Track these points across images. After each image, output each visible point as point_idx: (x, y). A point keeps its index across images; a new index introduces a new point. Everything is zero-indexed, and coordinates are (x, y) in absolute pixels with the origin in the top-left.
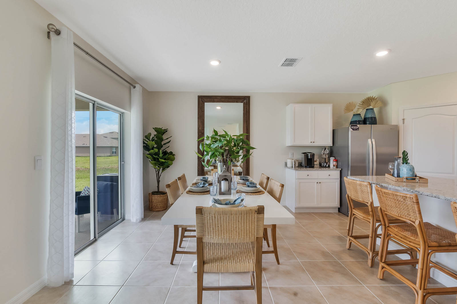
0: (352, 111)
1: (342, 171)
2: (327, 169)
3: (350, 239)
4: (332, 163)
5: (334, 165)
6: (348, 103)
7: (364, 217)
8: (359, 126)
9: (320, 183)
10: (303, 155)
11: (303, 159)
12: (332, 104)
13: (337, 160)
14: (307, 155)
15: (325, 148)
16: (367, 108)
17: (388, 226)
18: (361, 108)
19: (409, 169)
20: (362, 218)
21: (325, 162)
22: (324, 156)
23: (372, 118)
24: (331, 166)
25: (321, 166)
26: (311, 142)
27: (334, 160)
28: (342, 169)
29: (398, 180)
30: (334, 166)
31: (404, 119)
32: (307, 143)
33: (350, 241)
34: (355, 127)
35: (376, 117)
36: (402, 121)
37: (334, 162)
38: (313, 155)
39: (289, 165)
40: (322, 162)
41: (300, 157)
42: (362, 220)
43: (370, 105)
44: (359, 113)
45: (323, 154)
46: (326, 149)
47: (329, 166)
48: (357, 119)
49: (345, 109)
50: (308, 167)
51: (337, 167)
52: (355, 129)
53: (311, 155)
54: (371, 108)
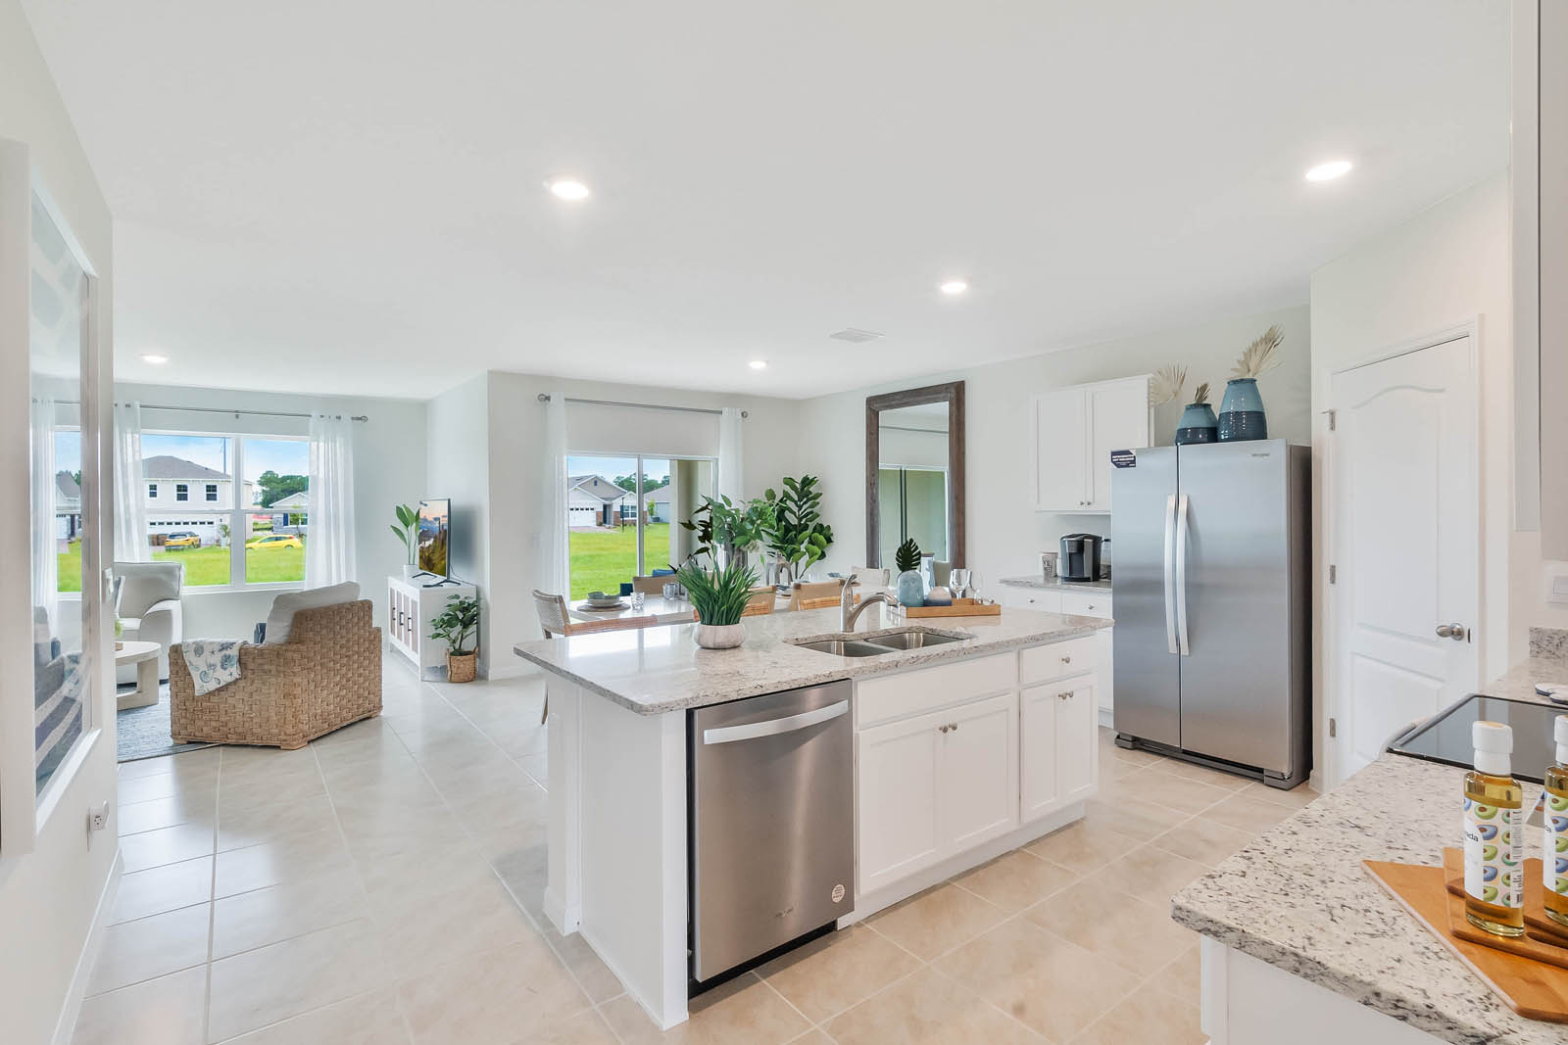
0: (1176, 395)
8: (1135, 454)
26: (1083, 504)
34: (1122, 458)
35: (1260, 412)
36: (1328, 419)
52: (1124, 464)
53: (1074, 544)
54: (1246, 377)
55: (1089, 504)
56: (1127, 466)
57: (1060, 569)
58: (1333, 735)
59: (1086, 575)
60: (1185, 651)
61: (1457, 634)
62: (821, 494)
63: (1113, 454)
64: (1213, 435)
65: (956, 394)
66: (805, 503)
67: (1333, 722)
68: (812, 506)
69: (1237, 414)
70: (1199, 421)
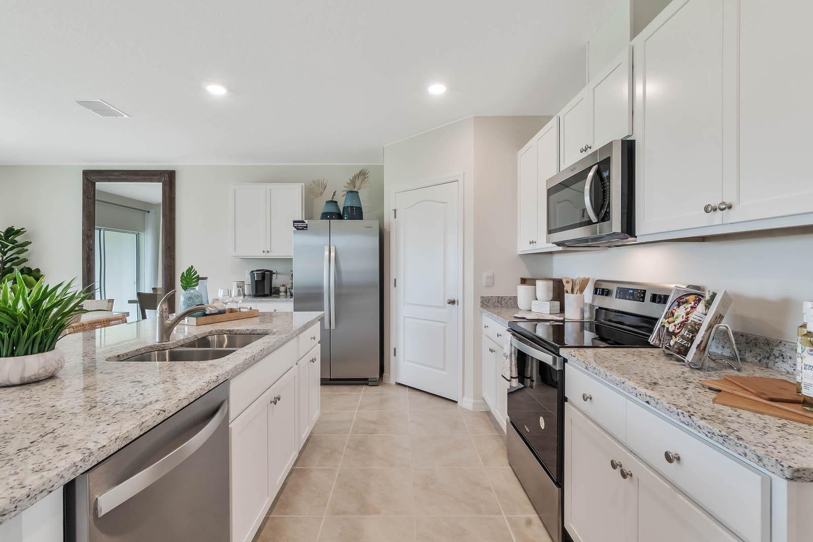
8: (307, 223)
26: (264, 252)
31: (395, 210)
34: (301, 225)
36: (394, 212)
44: (334, 199)
52: (301, 228)
53: (260, 275)
54: (353, 190)
55: (268, 252)
56: (303, 229)
57: (247, 290)
58: (395, 355)
59: (266, 293)
60: (333, 327)
61: (452, 302)
62: (31, 243)
63: (295, 222)
64: (340, 217)
65: (168, 179)
66: (11, 249)
67: (395, 349)
68: (18, 253)
69: (352, 207)
70: (332, 209)
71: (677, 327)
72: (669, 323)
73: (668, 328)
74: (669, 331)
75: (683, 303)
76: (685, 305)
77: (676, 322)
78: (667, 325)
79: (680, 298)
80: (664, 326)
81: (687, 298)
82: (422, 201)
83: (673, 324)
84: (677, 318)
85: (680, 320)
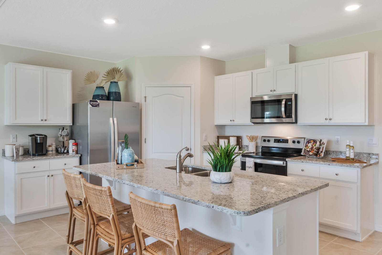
0: (95, 82)
1: (82, 158)
2: (65, 155)
3: (70, 248)
4: (71, 147)
5: (73, 150)
6: (90, 72)
7: (82, 217)
8: (99, 102)
9: (52, 176)
10: (30, 138)
11: (30, 144)
12: (72, 71)
13: (77, 144)
14: (36, 139)
15: (63, 128)
16: (112, 81)
17: (97, 225)
18: (105, 80)
19: (129, 154)
20: (80, 217)
21: (63, 146)
22: (61, 139)
23: (115, 92)
24: (70, 151)
25: (58, 152)
26: (42, 120)
27: (73, 144)
28: (81, 155)
29: (119, 167)
30: (73, 152)
31: (145, 97)
32: (37, 121)
33: (71, 249)
34: (94, 103)
35: (120, 93)
36: (144, 98)
37: (74, 146)
38: (45, 138)
39: (8, 153)
40: (59, 147)
41: (26, 141)
42: (80, 220)
43: (115, 78)
44: (101, 86)
45: (61, 136)
46: (64, 130)
47: (68, 152)
48: (100, 92)
49: (86, 79)
50: (37, 154)
51: (77, 153)
55: (46, 120)
56: (96, 106)
63: (91, 101)
70: (103, 92)
71: (310, 149)
72: (307, 148)
73: (307, 150)
74: (308, 151)
75: (310, 142)
76: (310, 143)
77: (309, 148)
78: (306, 149)
79: (308, 141)
80: (305, 149)
81: (311, 141)
82: (164, 95)
83: (308, 148)
84: (309, 147)
85: (310, 147)
